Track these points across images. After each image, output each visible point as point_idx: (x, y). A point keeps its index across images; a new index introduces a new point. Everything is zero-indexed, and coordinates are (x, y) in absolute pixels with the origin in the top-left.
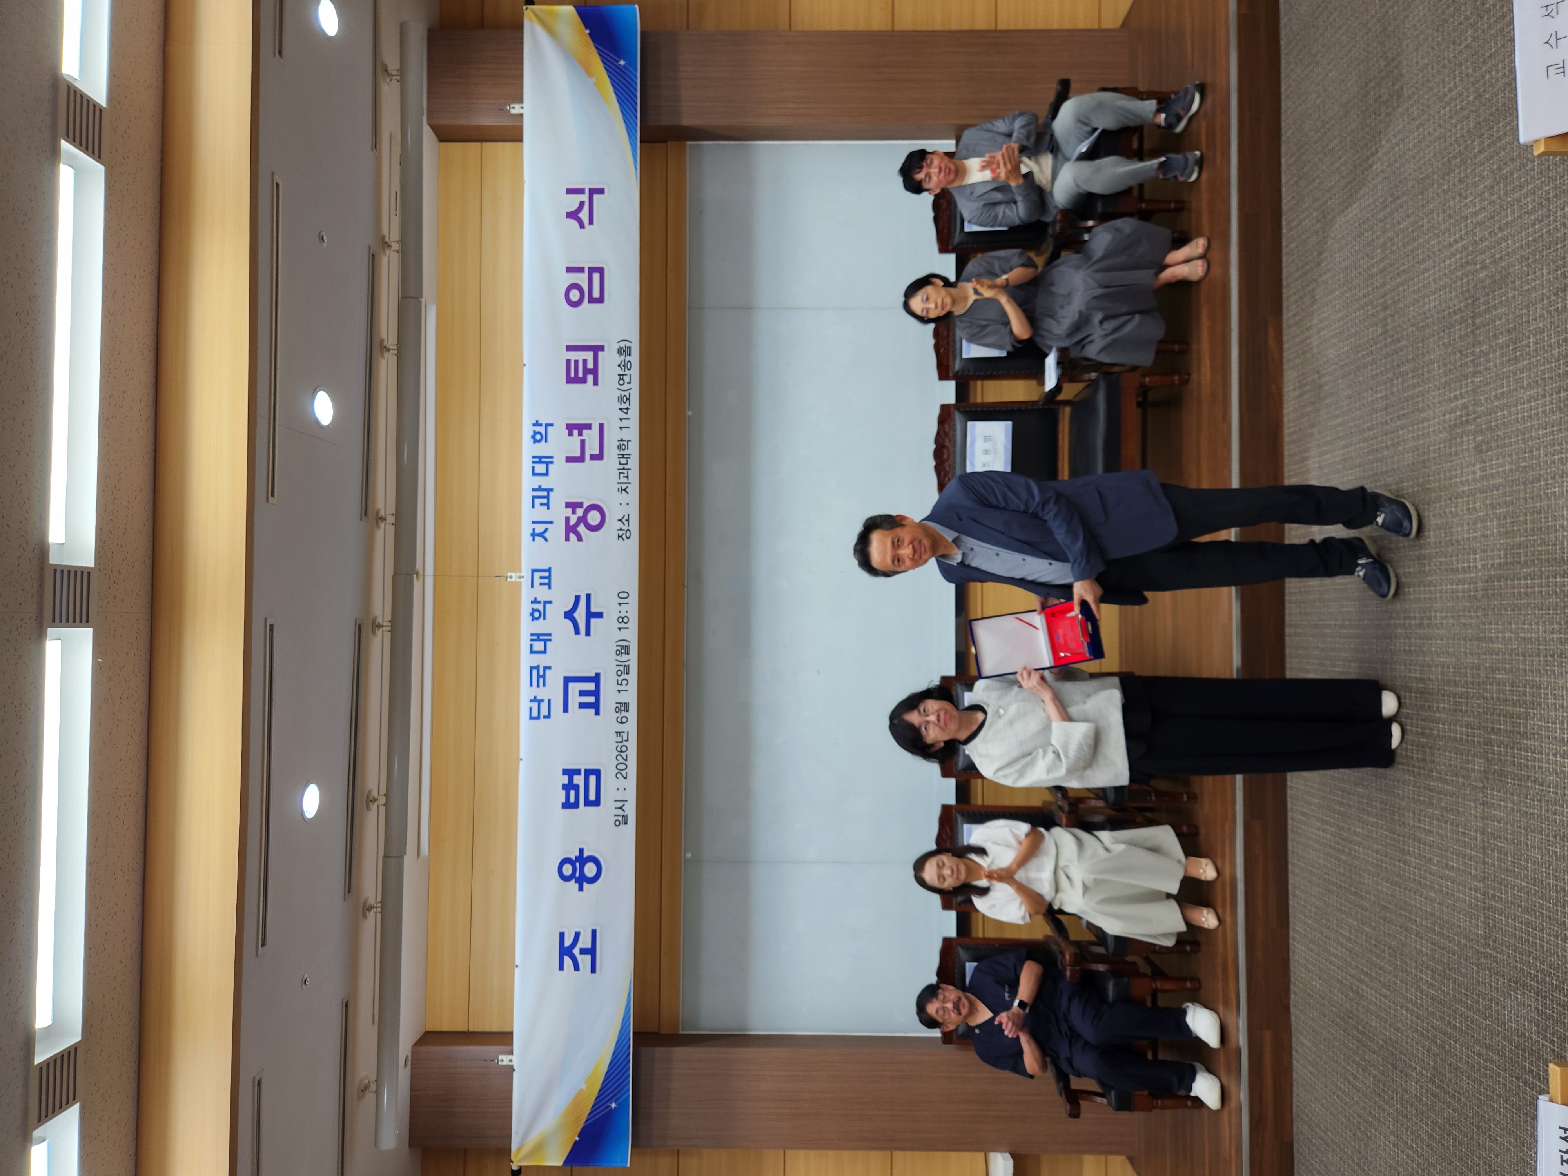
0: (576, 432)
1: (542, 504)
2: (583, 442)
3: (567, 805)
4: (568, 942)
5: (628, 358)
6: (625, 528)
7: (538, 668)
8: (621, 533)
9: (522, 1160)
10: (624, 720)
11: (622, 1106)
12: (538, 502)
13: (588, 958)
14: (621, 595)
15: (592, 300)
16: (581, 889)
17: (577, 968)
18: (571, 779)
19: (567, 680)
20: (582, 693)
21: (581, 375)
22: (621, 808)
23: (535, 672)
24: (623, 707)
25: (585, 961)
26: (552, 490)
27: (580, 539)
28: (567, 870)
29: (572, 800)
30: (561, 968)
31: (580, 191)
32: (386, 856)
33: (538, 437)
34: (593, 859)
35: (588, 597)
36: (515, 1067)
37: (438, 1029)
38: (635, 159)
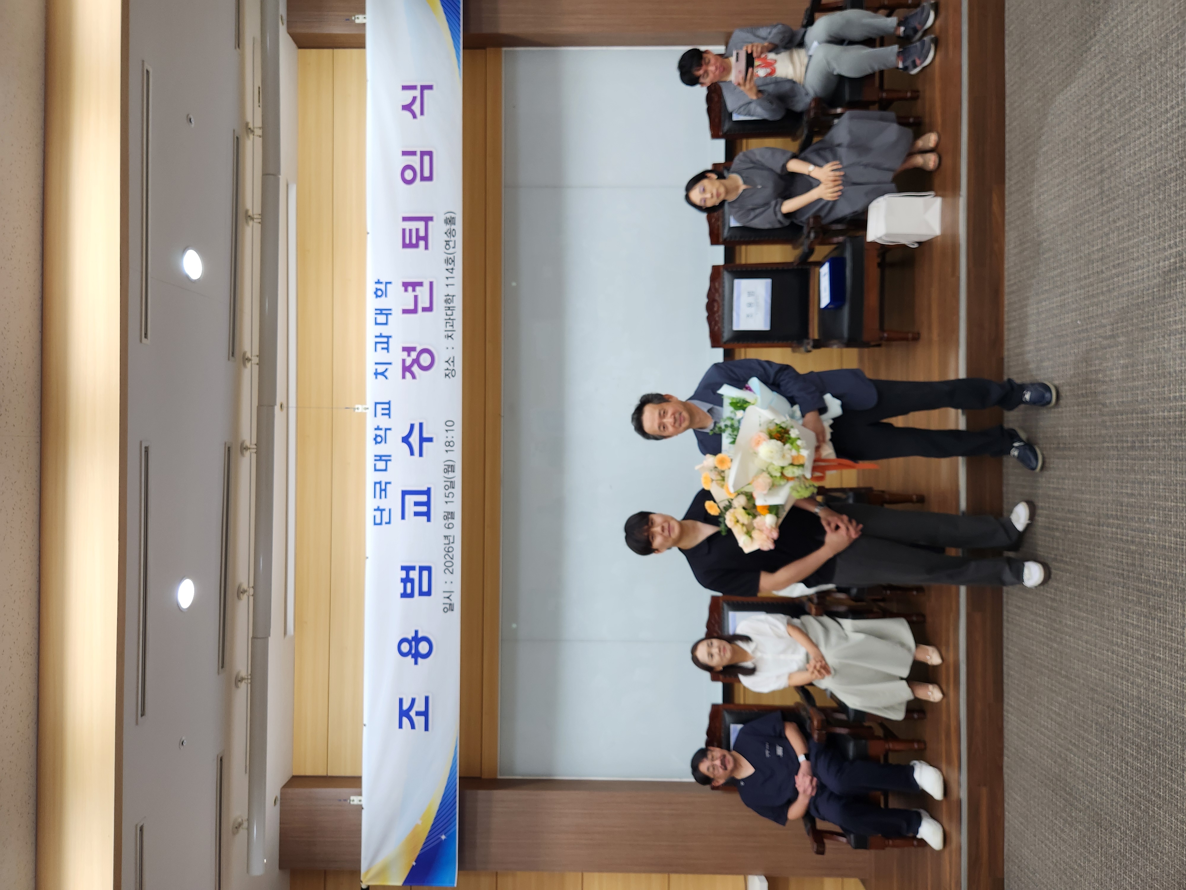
0: (410, 289)
1: (383, 349)
2: (416, 297)
3: (404, 595)
4: (405, 707)
5: (453, 227)
6: (450, 368)
7: (380, 483)
8: (447, 372)
9: (371, 879)
10: (451, 526)
11: (451, 837)
12: (379, 346)
13: (422, 719)
14: (448, 423)
15: (423, 179)
16: (416, 663)
17: (413, 727)
18: (407, 574)
19: (404, 493)
20: (417, 504)
21: (414, 241)
22: (448, 598)
23: (378, 486)
24: (450, 515)
25: (419, 721)
26: (390, 337)
27: (414, 377)
28: (405, 647)
29: (409, 591)
30: (401, 726)
31: (414, 88)
32: (254, 638)
33: (379, 293)
34: (426, 639)
35: (421, 425)
36: (364, 806)
37: (302, 774)
38: (459, 61)
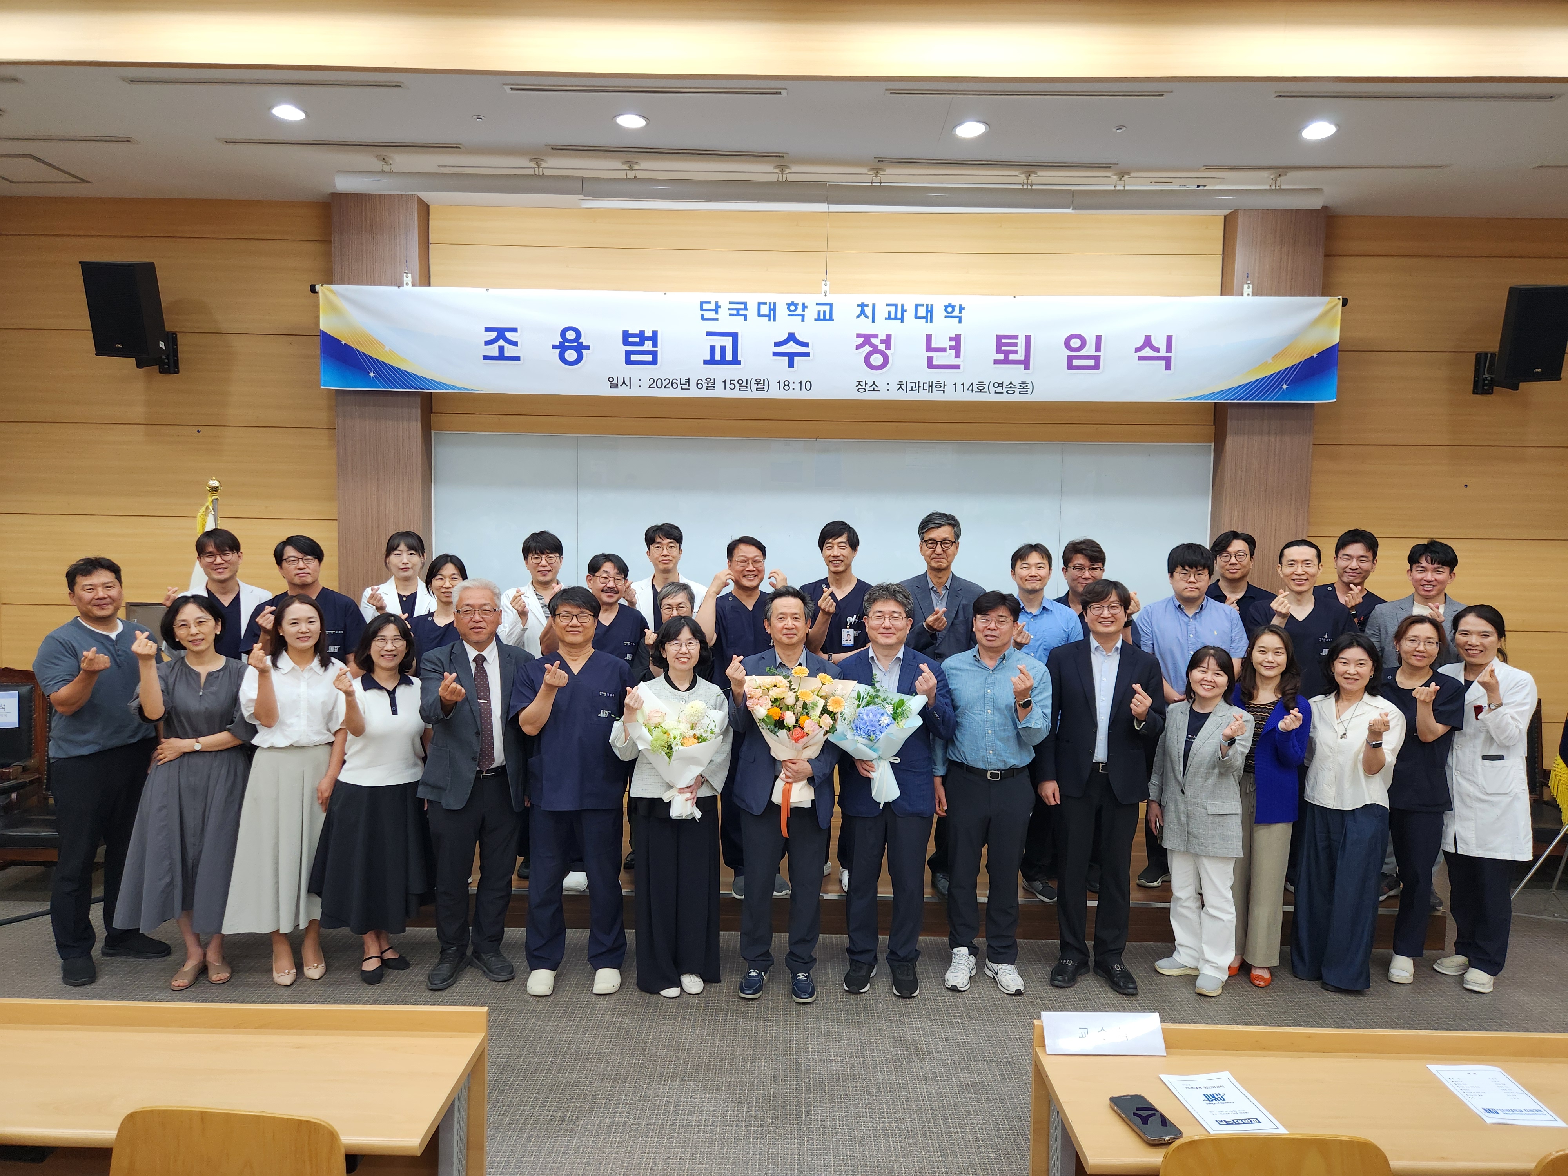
0: (953, 343)
1: (890, 313)
2: (943, 350)
3: (626, 335)
4: (508, 335)
5: (1017, 391)
6: (867, 387)
7: (746, 309)
8: (863, 384)
9: (324, 293)
10: (700, 386)
11: (372, 382)
12: (892, 309)
13: (496, 353)
14: (808, 383)
15: (1070, 359)
16: (554, 347)
17: (487, 343)
18: (648, 338)
19: (734, 336)
20: (723, 349)
21: (1003, 348)
22: (624, 382)
23: (742, 306)
24: (711, 385)
25: (494, 350)
26: (902, 322)
27: (858, 347)
28: (571, 335)
29: (631, 340)
30: (487, 329)
31: (1169, 348)
32: (583, 179)
33: (950, 309)
34: (580, 358)
35: (807, 354)
36: (401, 288)
37: (431, 216)
38: (1196, 398)
